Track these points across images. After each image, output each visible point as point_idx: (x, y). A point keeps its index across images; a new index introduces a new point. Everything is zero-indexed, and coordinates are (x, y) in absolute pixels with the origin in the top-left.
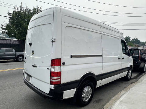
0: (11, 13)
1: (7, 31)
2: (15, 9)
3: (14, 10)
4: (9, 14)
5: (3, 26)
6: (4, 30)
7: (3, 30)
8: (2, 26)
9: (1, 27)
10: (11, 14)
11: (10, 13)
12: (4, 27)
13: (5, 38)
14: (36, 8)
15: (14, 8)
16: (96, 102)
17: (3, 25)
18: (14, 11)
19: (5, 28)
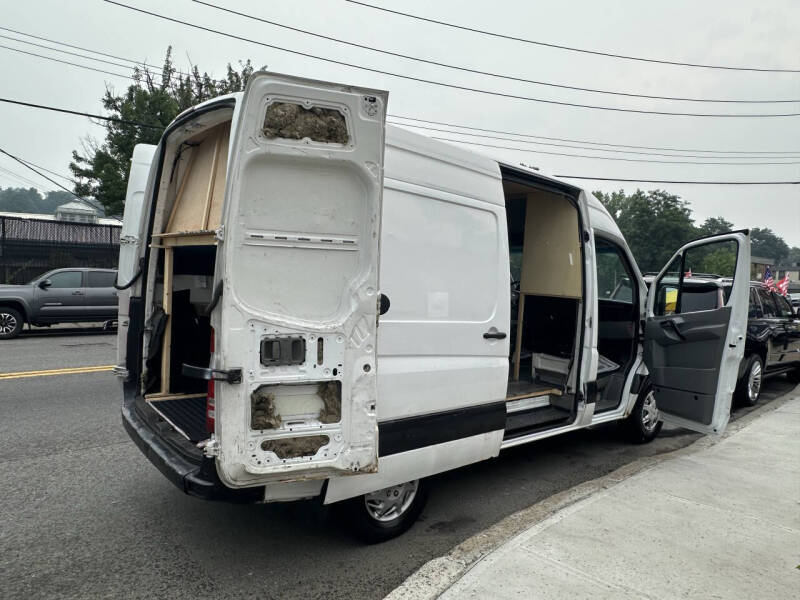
0: (118, 99)
1: (96, 184)
2: (137, 78)
3: (134, 83)
4: (110, 103)
5: (79, 159)
6: (85, 181)
7: (78, 180)
8: (74, 161)
9: (73, 167)
10: (119, 103)
11: (114, 96)
12: (83, 166)
13: (92, 216)
14: (240, 74)
15: (133, 73)
16: (442, 527)
17: (81, 155)
18: (132, 89)
19: (90, 168)
